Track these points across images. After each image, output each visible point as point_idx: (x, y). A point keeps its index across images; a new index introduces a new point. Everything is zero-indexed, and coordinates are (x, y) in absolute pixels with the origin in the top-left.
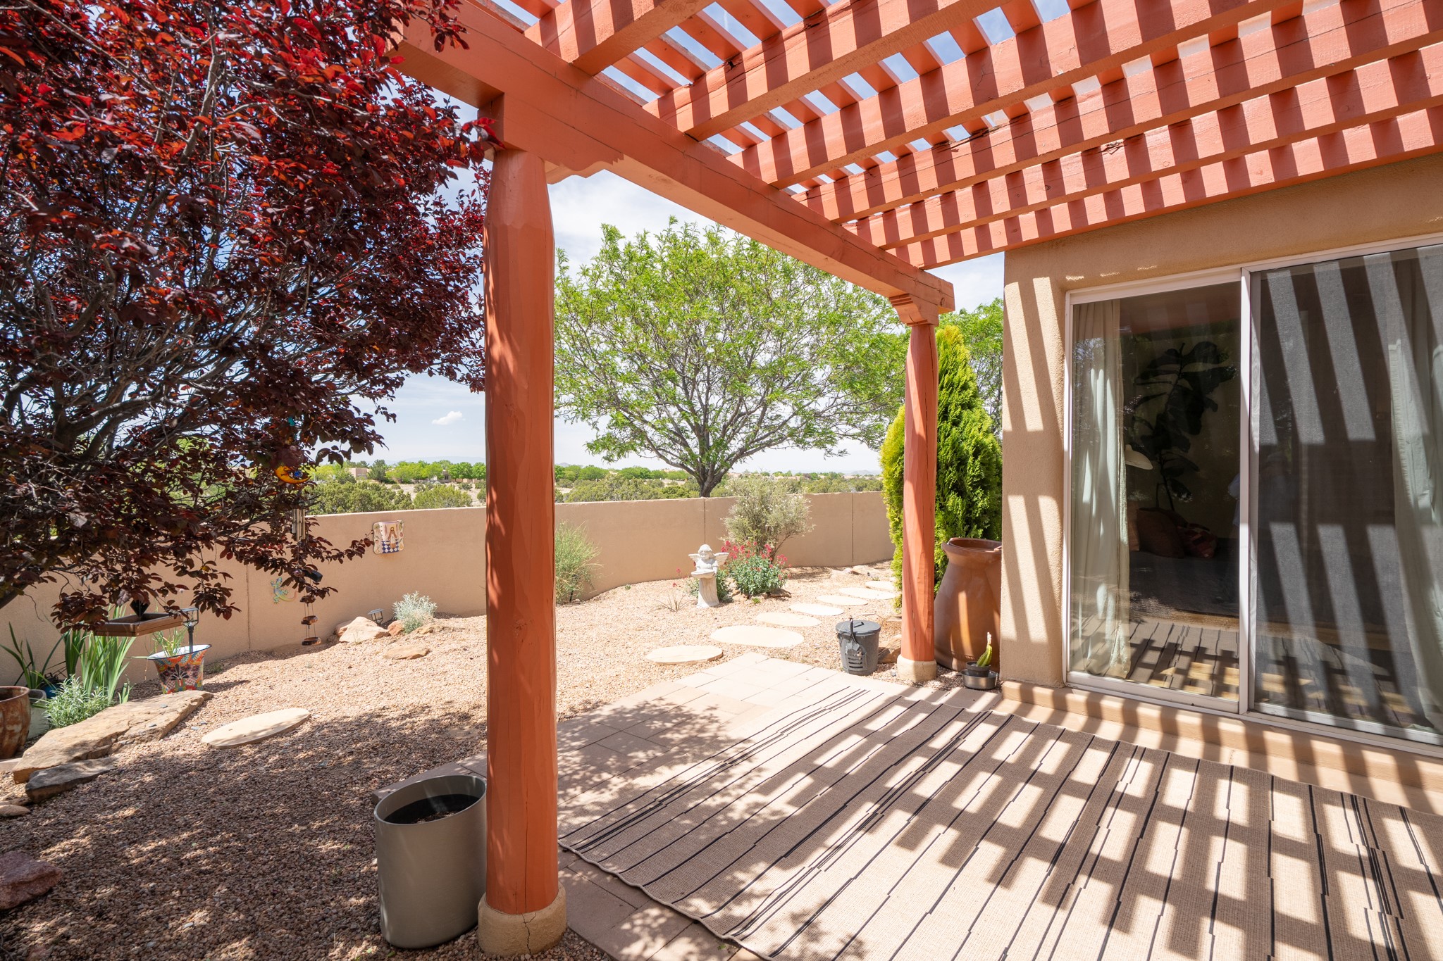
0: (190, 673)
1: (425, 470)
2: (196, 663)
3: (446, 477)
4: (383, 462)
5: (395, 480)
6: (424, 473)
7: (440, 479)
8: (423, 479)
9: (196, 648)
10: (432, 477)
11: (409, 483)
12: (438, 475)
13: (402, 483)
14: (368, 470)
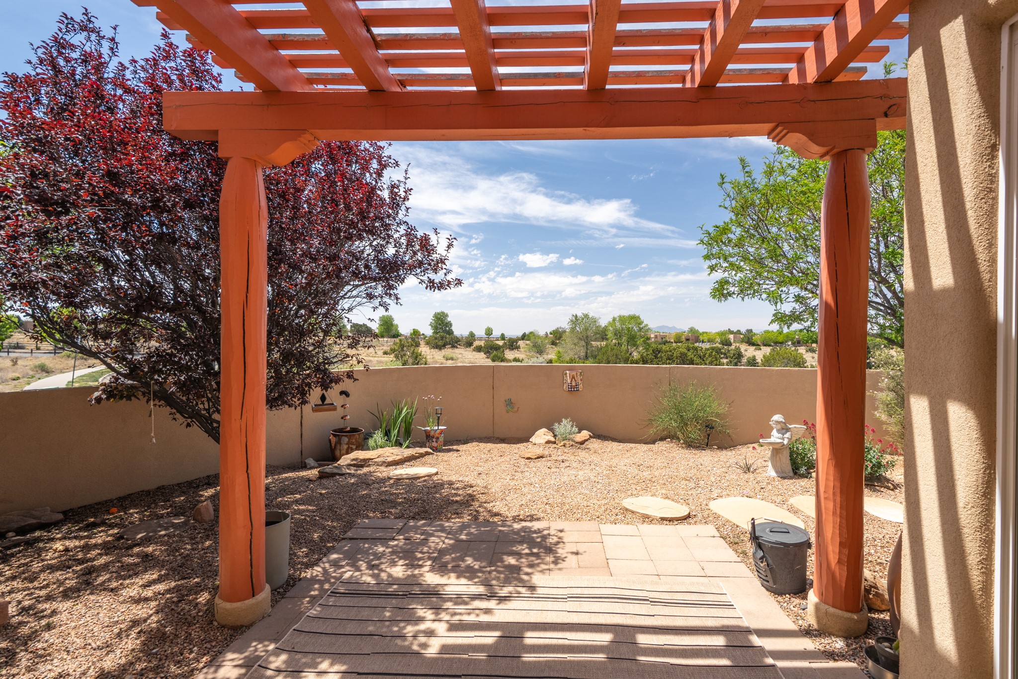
0: (434, 440)
1: (782, 336)
2: (437, 435)
3: (799, 342)
4: (751, 330)
5: (759, 343)
6: (780, 339)
7: (793, 344)
8: (782, 343)
9: (440, 428)
10: (787, 342)
11: (769, 346)
12: (792, 340)
13: (765, 345)
14: (742, 336)
